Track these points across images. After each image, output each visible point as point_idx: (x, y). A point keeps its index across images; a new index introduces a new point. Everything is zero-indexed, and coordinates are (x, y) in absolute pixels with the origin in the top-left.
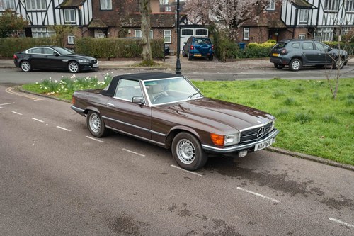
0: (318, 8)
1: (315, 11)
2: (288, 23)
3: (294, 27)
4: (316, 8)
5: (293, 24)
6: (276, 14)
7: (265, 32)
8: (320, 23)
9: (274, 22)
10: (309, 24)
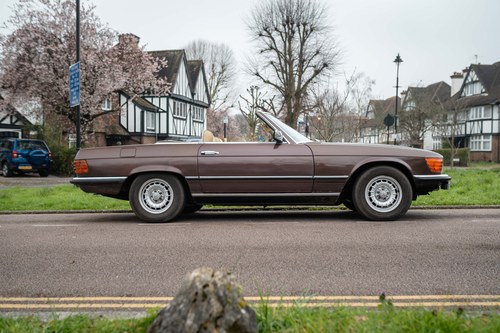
0: (167, 112)
1: (164, 115)
2: (131, 130)
3: (141, 135)
4: (164, 111)
5: (138, 130)
6: (114, 117)
7: (101, 140)
8: (170, 132)
9: (113, 128)
10: (157, 132)
